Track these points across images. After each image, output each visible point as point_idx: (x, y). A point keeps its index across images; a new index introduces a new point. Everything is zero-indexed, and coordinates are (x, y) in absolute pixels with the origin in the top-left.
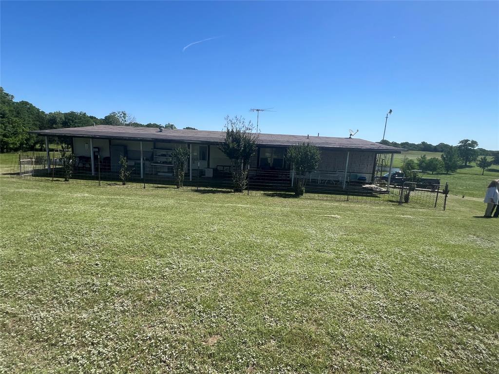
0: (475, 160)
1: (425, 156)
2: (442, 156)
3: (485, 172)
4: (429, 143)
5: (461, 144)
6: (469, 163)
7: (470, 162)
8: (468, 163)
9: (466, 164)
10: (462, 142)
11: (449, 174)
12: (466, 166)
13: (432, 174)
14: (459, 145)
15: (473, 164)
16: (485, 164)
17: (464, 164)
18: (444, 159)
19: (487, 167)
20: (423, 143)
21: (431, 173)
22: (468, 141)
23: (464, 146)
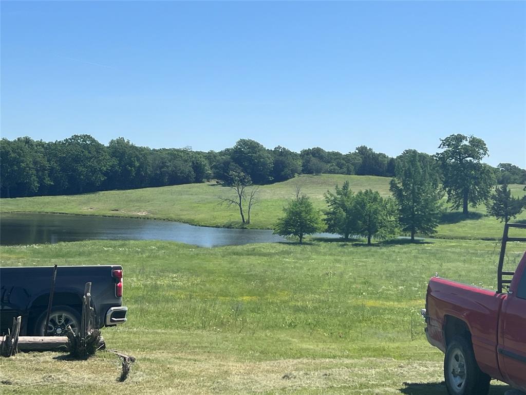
0: (484, 195)
1: (346, 187)
2: (393, 186)
3: (512, 232)
4: (377, 152)
5: (446, 149)
6: (474, 206)
7: (474, 202)
8: (470, 205)
9: (465, 208)
10: (446, 142)
11: (417, 242)
12: (467, 215)
13: (369, 244)
14: (441, 151)
15: (481, 208)
16: (506, 206)
17: (461, 210)
18: (399, 193)
19: (513, 214)
20: (363, 151)
21: (365, 239)
22: (459, 138)
23: (453, 154)
